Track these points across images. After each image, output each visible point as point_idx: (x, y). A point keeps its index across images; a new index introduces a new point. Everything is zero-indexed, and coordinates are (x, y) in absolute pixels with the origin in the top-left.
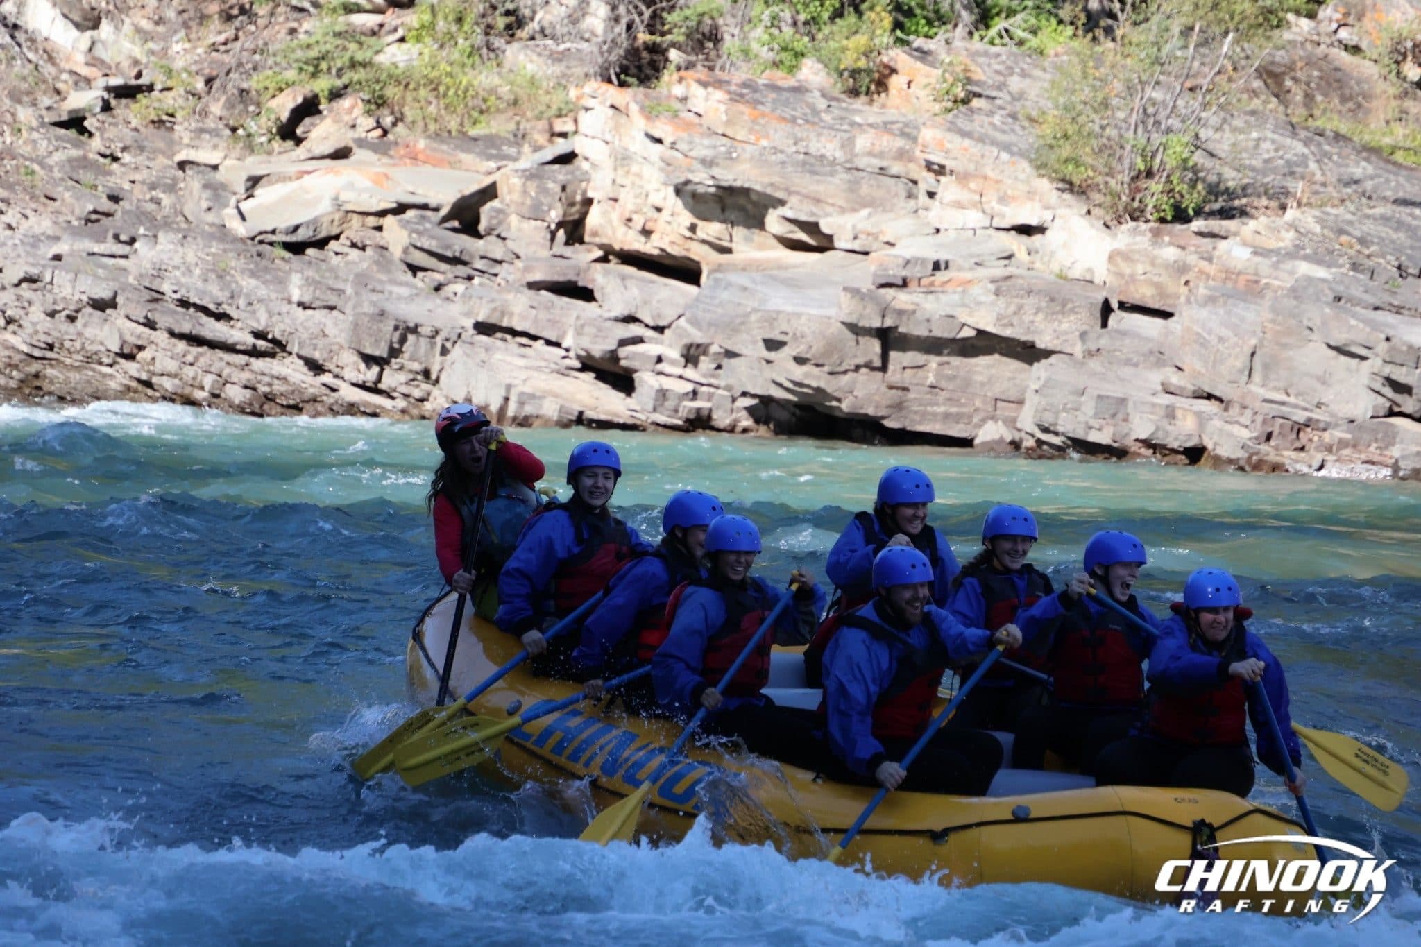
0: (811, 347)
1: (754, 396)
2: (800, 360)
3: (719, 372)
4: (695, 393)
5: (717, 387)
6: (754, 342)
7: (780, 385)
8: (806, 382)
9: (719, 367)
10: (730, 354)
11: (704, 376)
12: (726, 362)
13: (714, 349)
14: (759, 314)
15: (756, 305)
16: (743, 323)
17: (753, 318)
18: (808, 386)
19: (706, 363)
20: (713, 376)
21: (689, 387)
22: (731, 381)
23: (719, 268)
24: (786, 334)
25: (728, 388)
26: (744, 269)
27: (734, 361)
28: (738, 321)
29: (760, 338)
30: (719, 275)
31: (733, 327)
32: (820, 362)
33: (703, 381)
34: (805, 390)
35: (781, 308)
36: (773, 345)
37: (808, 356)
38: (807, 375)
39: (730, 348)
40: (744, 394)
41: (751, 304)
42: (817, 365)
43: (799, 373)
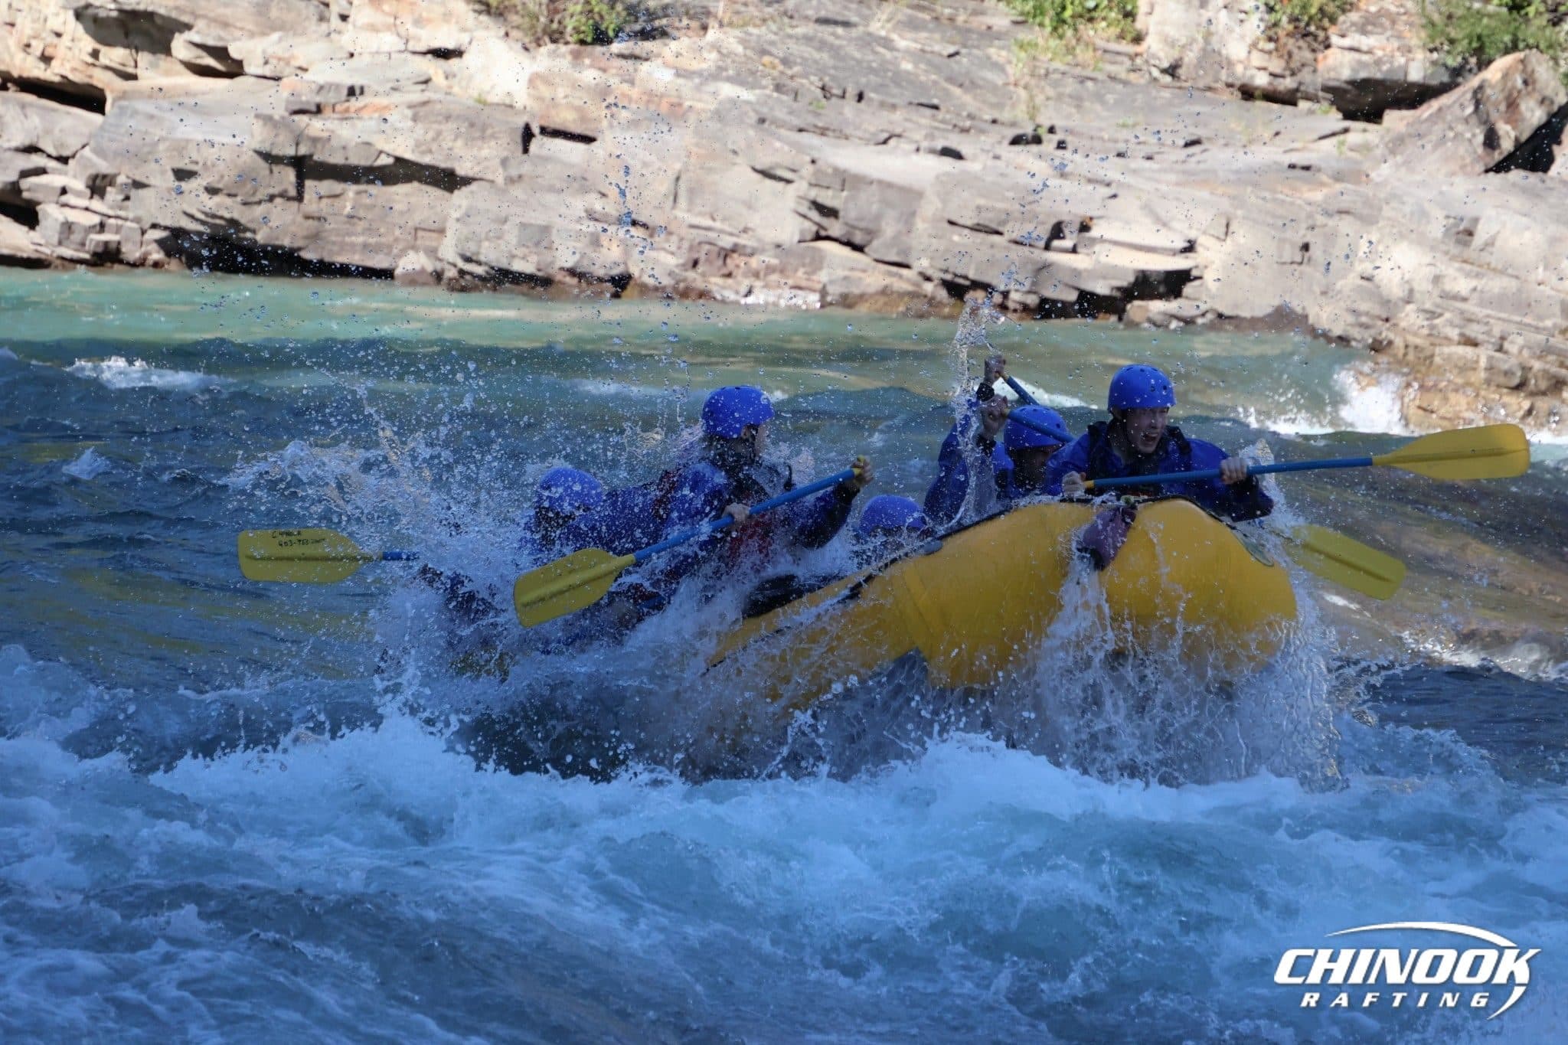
0: (222, 177)
1: (166, 228)
2: (212, 191)
3: (127, 203)
4: (102, 227)
5: (126, 219)
6: (163, 173)
7: (192, 217)
8: (220, 213)
9: (127, 198)
10: (138, 185)
11: (112, 208)
12: (133, 193)
13: (121, 179)
14: (167, 144)
15: (164, 133)
16: (149, 153)
17: (161, 147)
18: (221, 218)
19: (113, 194)
20: (121, 208)
21: (96, 220)
22: (140, 213)
23: (124, 95)
24: (197, 163)
25: (137, 220)
26: (150, 97)
27: (142, 192)
28: (146, 149)
29: (168, 168)
30: (124, 103)
31: (138, 157)
32: (233, 192)
33: (111, 213)
34: (218, 221)
35: (191, 137)
36: (182, 175)
37: (220, 186)
38: (219, 205)
39: (138, 178)
40: (154, 226)
41: (157, 133)
42: (229, 195)
43: (212, 203)
